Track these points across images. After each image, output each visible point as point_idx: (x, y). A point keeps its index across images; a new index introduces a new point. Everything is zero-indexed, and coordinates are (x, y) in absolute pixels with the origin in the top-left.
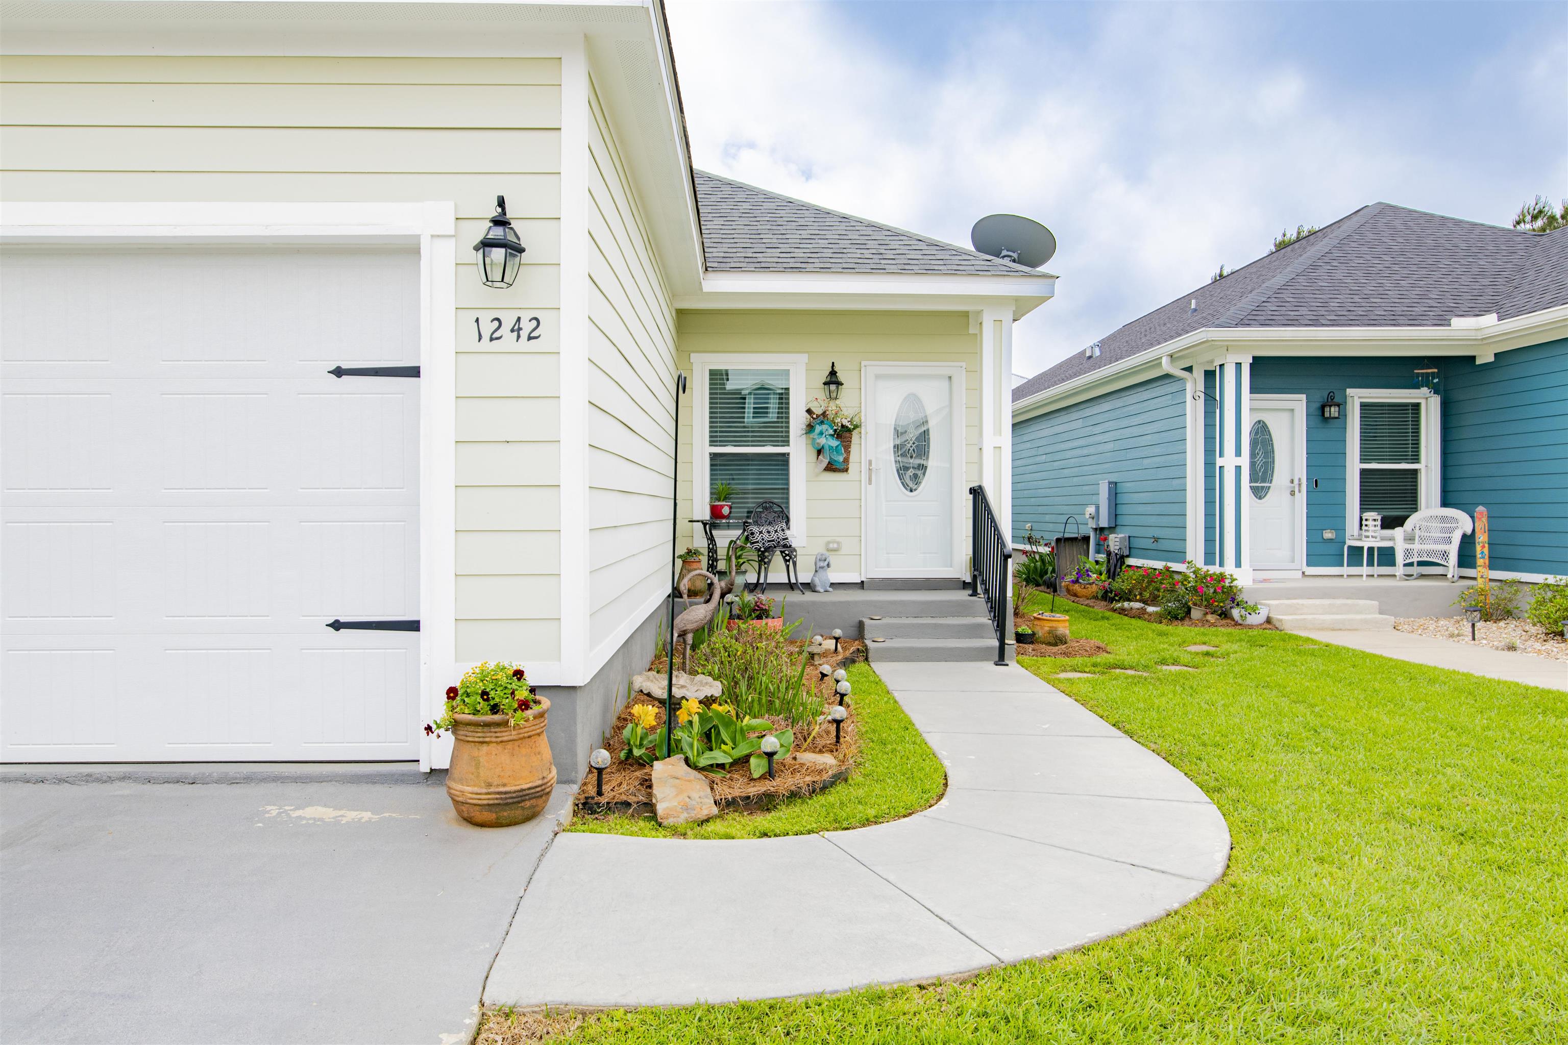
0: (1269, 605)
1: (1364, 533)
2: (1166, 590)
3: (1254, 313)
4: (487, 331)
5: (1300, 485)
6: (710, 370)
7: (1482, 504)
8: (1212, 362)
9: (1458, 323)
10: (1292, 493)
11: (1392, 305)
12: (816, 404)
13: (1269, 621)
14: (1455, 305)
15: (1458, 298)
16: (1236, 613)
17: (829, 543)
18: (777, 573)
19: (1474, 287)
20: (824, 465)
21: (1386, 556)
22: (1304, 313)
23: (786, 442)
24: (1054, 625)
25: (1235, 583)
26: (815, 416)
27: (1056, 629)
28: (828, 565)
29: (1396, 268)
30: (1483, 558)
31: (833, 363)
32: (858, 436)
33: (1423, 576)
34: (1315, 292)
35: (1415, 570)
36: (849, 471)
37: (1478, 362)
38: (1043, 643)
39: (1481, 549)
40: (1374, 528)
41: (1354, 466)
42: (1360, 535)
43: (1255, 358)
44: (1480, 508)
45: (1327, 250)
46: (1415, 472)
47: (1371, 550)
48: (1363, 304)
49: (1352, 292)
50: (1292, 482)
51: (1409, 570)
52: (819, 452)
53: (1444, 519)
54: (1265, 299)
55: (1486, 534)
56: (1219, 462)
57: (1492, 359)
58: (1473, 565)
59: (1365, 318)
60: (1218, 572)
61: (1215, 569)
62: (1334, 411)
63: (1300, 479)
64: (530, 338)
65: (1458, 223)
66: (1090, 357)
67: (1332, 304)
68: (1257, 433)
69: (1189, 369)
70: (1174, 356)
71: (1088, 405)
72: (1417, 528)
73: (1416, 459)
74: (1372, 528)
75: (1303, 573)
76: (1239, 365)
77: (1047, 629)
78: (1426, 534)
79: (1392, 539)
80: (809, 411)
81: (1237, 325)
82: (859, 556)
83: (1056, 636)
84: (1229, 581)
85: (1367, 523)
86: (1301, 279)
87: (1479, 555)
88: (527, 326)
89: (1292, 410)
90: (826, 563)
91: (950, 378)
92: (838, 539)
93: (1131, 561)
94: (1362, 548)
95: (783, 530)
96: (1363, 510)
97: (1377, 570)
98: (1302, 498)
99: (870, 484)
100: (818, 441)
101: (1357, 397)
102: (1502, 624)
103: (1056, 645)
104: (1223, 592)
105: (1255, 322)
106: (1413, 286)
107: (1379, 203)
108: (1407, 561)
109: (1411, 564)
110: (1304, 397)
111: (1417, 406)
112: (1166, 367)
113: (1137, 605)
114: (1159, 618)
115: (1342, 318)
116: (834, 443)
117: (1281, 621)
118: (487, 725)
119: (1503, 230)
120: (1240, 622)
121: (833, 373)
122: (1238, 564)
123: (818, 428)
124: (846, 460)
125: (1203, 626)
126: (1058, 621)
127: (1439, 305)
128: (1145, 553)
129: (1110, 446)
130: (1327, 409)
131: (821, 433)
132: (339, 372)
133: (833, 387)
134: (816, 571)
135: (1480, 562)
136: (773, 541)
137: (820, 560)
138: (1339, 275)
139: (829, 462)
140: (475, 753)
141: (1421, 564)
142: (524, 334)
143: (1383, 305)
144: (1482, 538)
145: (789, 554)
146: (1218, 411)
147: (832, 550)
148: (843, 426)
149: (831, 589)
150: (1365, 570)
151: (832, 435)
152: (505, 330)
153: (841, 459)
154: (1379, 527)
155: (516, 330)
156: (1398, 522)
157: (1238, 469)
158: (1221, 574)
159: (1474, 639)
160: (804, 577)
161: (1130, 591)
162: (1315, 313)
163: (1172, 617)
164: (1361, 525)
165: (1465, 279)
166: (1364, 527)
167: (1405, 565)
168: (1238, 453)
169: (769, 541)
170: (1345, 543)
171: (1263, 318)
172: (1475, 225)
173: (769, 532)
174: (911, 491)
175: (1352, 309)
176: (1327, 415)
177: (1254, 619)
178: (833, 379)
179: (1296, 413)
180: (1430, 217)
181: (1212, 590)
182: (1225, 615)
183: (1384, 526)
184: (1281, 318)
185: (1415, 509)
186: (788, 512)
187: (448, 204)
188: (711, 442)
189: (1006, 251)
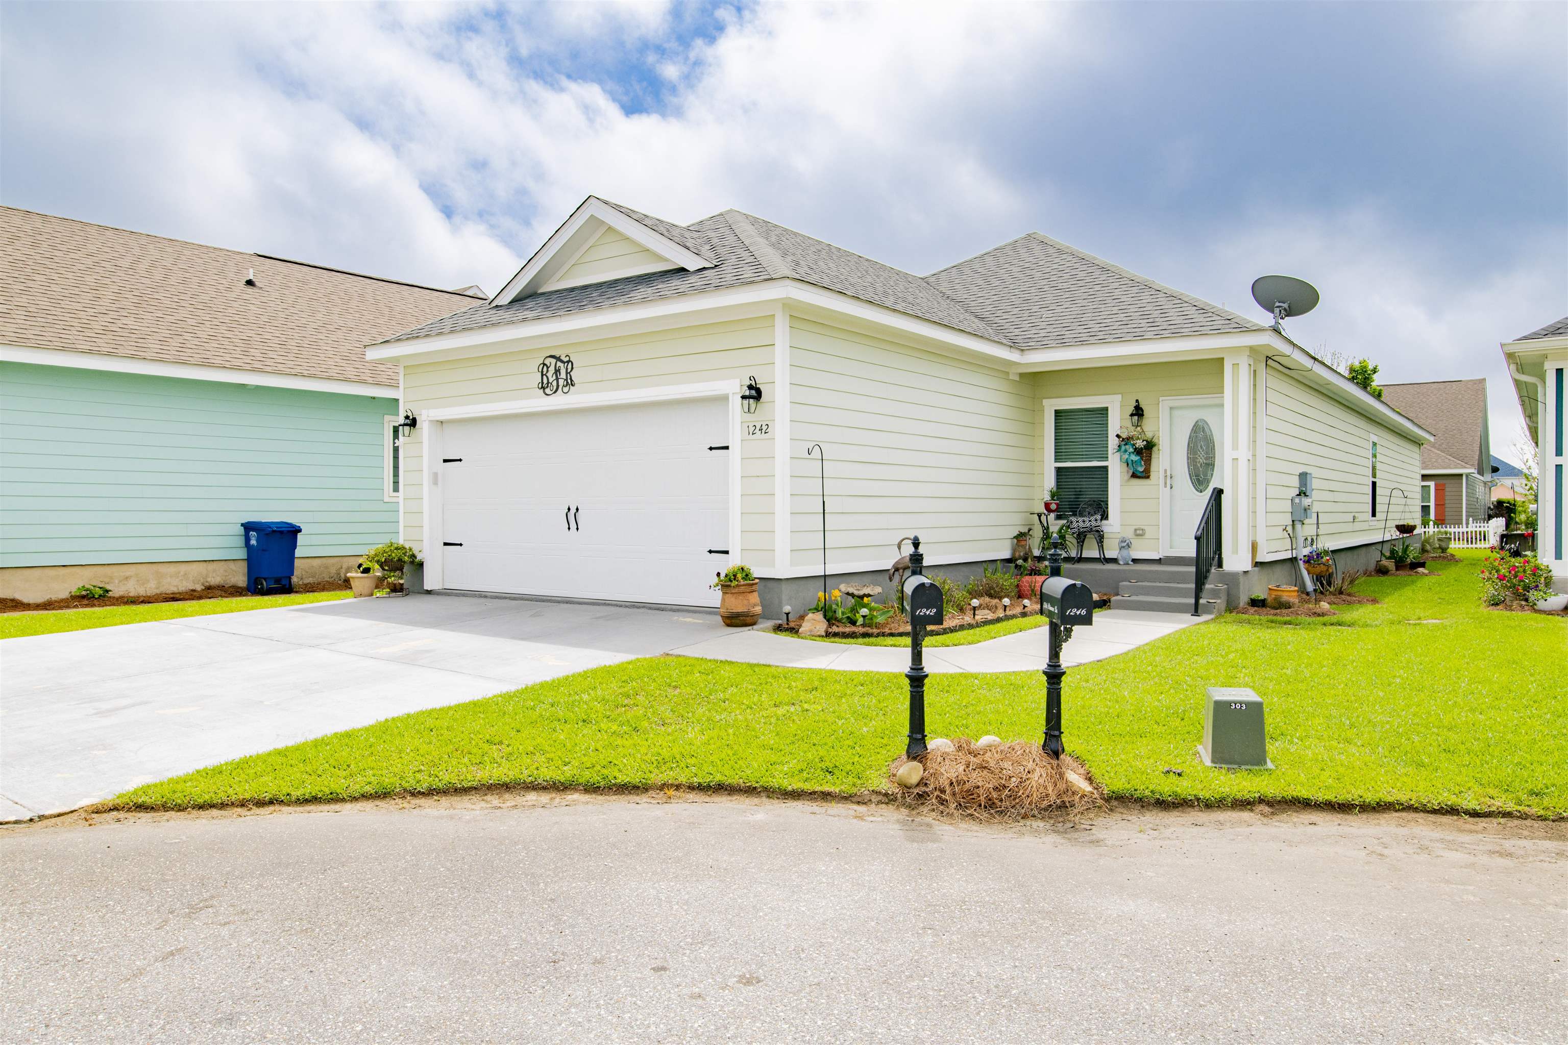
4: (751, 430)
6: (1055, 410)
12: (1125, 430)
17: (1136, 530)
18: (1091, 551)
20: (1131, 473)
23: (1106, 458)
24: (1280, 594)
26: (1123, 439)
28: (1131, 548)
31: (1139, 400)
32: (1156, 454)
36: (1150, 478)
38: (1266, 607)
52: (1128, 465)
64: (765, 433)
76: (1560, 371)
80: (1118, 436)
82: (1158, 540)
83: (1281, 603)
88: (764, 428)
90: (1129, 547)
92: (1142, 527)
99: (1166, 487)
100: (1126, 457)
116: (1137, 458)
121: (1138, 408)
122: (1558, 555)
123: (1123, 448)
124: (1148, 471)
131: (1127, 451)
132: (711, 449)
133: (1137, 417)
134: (1120, 550)
136: (1088, 528)
137: (1121, 542)
139: (1135, 472)
145: (1100, 539)
147: (1136, 535)
149: (1131, 563)
151: (1133, 453)
152: (757, 430)
153: (1143, 469)
155: (761, 430)
157: (1559, 467)
158: (1531, 562)
160: (1109, 554)
168: (1559, 453)
169: (1084, 528)
173: (1084, 521)
174: (1201, 492)
178: (1138, 412)
182: (1528, 601)
186: (1107, 508)
187: (738, 380)
188: (1055, 459)
189: (1277, 304)
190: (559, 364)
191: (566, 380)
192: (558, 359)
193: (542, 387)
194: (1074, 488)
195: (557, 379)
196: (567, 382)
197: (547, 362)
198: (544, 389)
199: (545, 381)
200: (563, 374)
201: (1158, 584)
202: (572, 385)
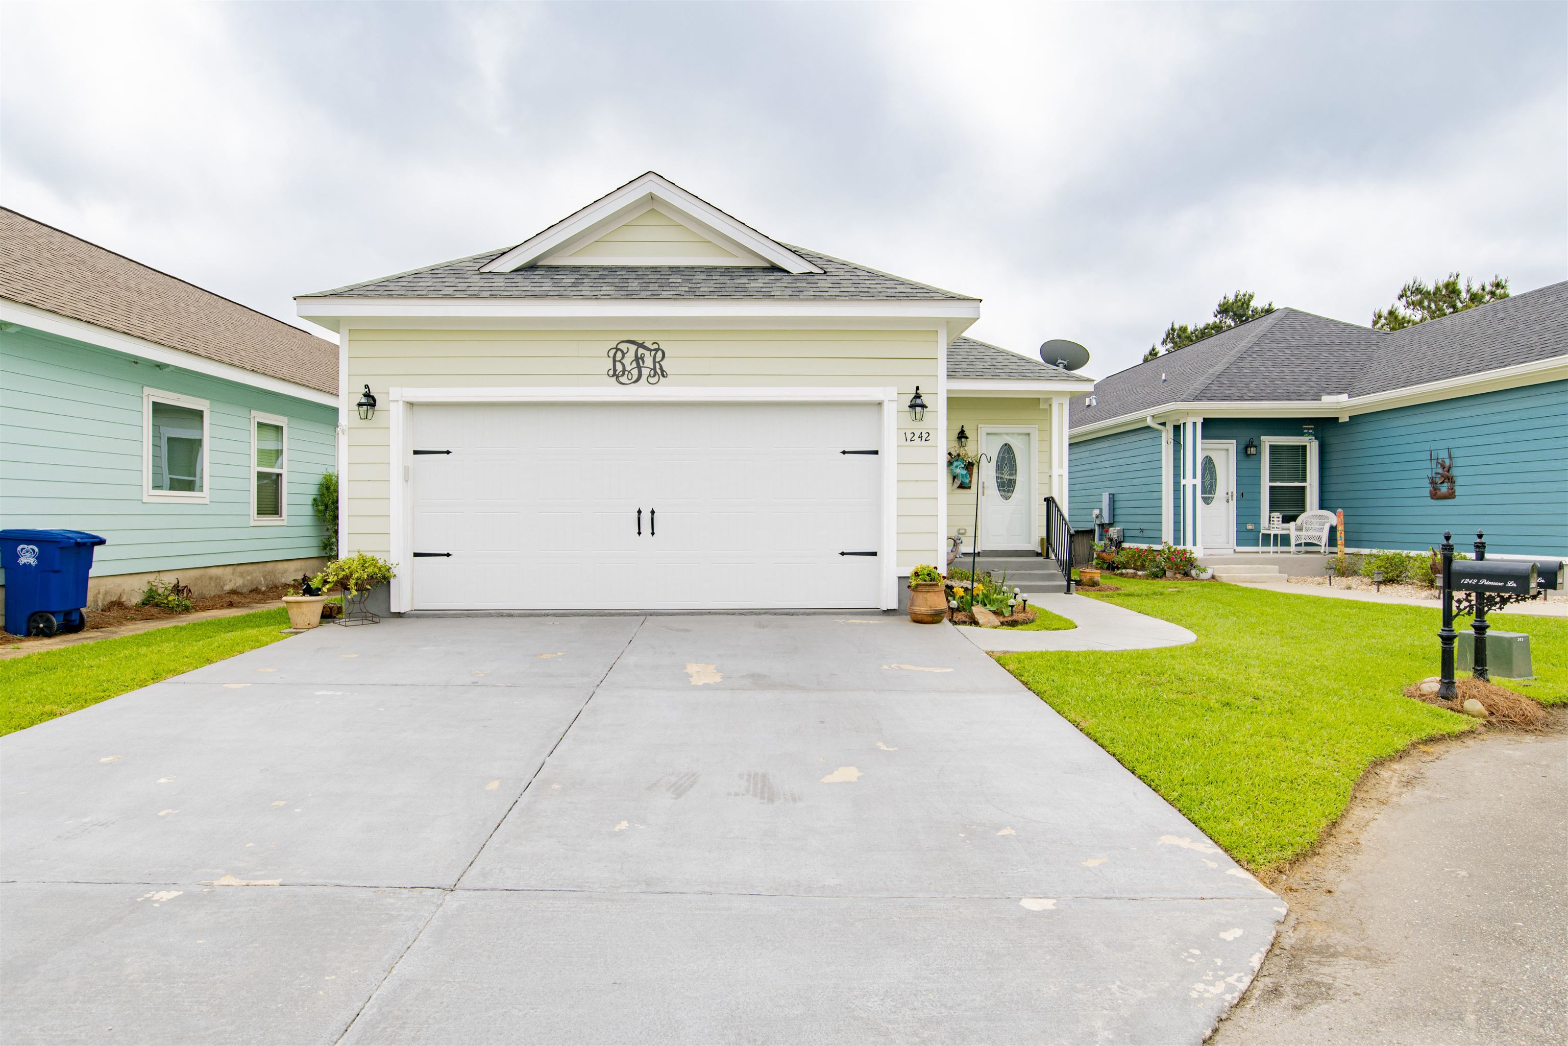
0: (1213, 568)
1: (1272, 526)
2: (1151, 560)
3: (1204, 391)
4: (909, 437)
5: (1232, 496)
7: (1341, 508)
8: (1178, 420)
9: (1326, 399)
10: (1228, 501)
11: (1288, 386)
12: (953, 449)
13: (1213, 577)
14: (1326, 386)
15: (1329, 380)
16: (1193, 572)
17: (960, 530)
19: (1340, 373)
20: (958, 485)
21: (1285, 540)
22: (1234, 391)
24: (1092, 575)
25: (1193, 555)
26: (953, 457)
27: (1093, 577)
28: (961, 543)
29: (1293, 359)
30: (1341, 539)
31: (962, 426)
32: (977, 468)
33: (1307, 552)
34: (1241, 377)
35: (1303, 549)
36: (971, 488)
37: (1340, 421)
38: (1086, 585)
39: (1340, 536)
40: (1277, 523)
41: (1266, 484)
42: (1269, 527)
43: (1204, 419)
44: (1340, 510)
45: (1250, 346)
46: (1303, 488)
47: (1276, 536)
48: (1271, 385)
49: (1264, 377)
50: (1227, 494)
51: (1299, 549)
52: (954, 478)
53: (1320, 517)
54: (1210, 382)
55: (1343, 526)
56: (1183, 482)
57: (1348, 420)
58: (1335, 545)
59: (1270, 395)
60: (1182, 549)
61: (1180, 547)
62: (1253, 450)
63: (1232, 492)
64: (926, 440)
65: (1336, 323)
66: (1089, 406)
67: (1251, 385)
68: (1206, 464)
69: (1164, 424)
70: (1154, 417)
71: (1093, 442)
72: (1304, 523)
73: (1304, 479)
74: (1276, 523)
75: (1234, 550)
76: (1195, 424)
77: (1088, 577)
78: (1309, 526)
79: (1288, 529)
80: (950, 454)
81: (1194, 400)
83: (1094, 583)
84: (1189, 554)
85: (1273, 519)
86: (1233, 368)
87: (1338, 538)
88: (925, 436)
89: (1228, 450)
91: (1029, 434)
92: (965, 528)
93: (1125, 545)
94: (1270, 534)
96: (1271, 511)
97: (1280, 548)
98: (1233, 504)
99: (983, 495)
100: (955, 471)
101: (1267, 441)
102: (1350, 578)
103: (1094, 586)
104: (1186, 561)
105: (1205, 398)
106: (1302, 372)
107: (1286, 308)
108: (1298, 543)
109: (1300, 545)
110: (1234, 441)
111: (1304, 447)
112: (1149, 422)
113: (1131, 571)
114: (1147, 577)
115: (1257, 395)
116: (964, 472)
117: (1220, 577)
118: (931, 585)
119: (1365, 329)
120: (1196, 577)
122: (1194, 544)
123: (955, 464)
124: (970, 482)
125: (1174, 580)
126: (1095, 573)
127: (1316, 386)
128: (1134, 539)
129: (1110, 470)
130: (1249, 449)
131: (957, 467)
132: (844, 452)
133: (963, 440)
135: (1339, 542)
138: (1257, 363)
139: (960, 483)
140: (925, 596)
141: (1307, 544)
142: (923, 439)
143: (1283, 385)
144: (1340, 528)
146: (1182, 451)
147: (962, 534)
148: (968, 462)
149: (962, 556)
150: (1272, 548)
151: (963, 468)
152: (916, 437)
153: (967, 481)
154: (1281, 522)
155: (921, 437)
156: (1293, 518)
157: (1194, 486)
158: (1184, 550)
159: (1330, 585)
161: (1128, 562)
162: (1240, 392)
163: (1154, 577)
164: (1270, 521)
165: (1335, 368)
166: (1271, 522)
167: (1296, 545)
168: (1194, 477)
170: (1260, 532)
171: (1209, 395)
172: (1346, 325)
174: (1006, 499)
175: (1263, 388)
176: (1249, 452)
177: (1204, 576)
178: (963, 435)
179: (1230, 451)
180: (1318, 319)
181: (1179, 560)
182: (1186, 574)
183: (1283, 522)
184: (1220, 395)
185: (1304, 511)
187: (896, 389)
189: (1059, 361)
190: (641, 351)
191: (655, 369)
192: (641, 345)
193: (614, 375)
195: (639, 368)
196: (656, 373)
197: (623, 347)
198: (618, 377)
199: (619, 367)
200: (649, 362)
201: (1024, 572)
202: (663, 376)
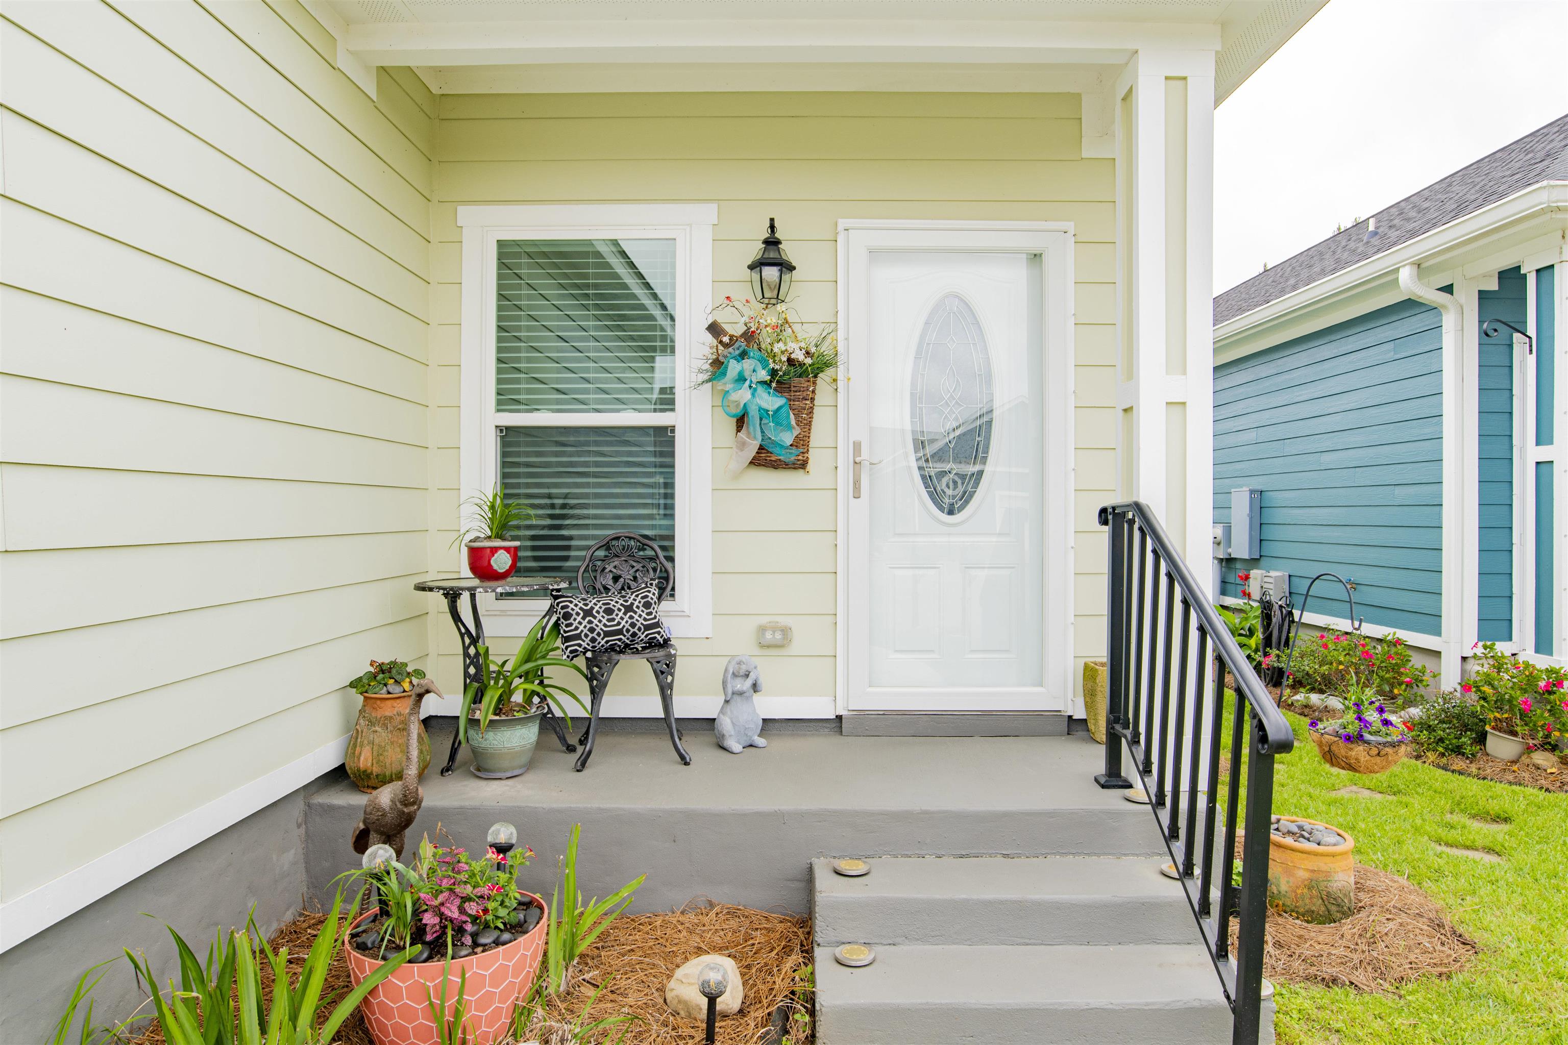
6: (501, 244)
12: (730, 311)
17: (762, 630)
20: (751, 451)
23: (667, 400)
24: (1324, 868)
26: (726, 339)
27: (1328, 874)
28: (755, 687)
31: (772, 220)
32: (830, 389)
36: (810, 466)
52: (741, 422)
56: (1534, 454)
69: (1448, 289)
70: (1423, 266)
77: (1302, 875)
80: (714, 329)
82: (833, 659)
83: (1329, 895)
90: (749, 682)
91: (1036, 257)
92: (783, 621)
93: (1308, 617)
95: (647, 605)
99: (857, 496)
100: (736, 397)
103: (1328, 919)
112: (1408, 285)
116: (771, 401)
121: (772, 243)
123: (734, 368)
124: (802, 443)
126: (1333, 855)
128: (1326, 604)
131: (741, 379)
133: (771, 273)
134: (727, 702)
136: (620, 632)
137: (735, 675)
139: (761, 448)
145: (662, 659)
147: (768, 647)
148: (790, 361)
149: (761, 742)
151: (766, 383)
153: (788, 438)
160: (683, 708)
163: (1446, 749)
169: (607, 634)
173: (609, 611)
174: (951, 512)
178: (772, 255)
186: (671, 559)
188: (499, 403)
194: (550, 496)
